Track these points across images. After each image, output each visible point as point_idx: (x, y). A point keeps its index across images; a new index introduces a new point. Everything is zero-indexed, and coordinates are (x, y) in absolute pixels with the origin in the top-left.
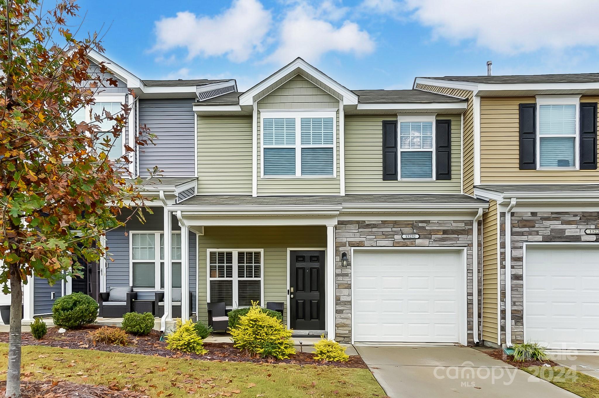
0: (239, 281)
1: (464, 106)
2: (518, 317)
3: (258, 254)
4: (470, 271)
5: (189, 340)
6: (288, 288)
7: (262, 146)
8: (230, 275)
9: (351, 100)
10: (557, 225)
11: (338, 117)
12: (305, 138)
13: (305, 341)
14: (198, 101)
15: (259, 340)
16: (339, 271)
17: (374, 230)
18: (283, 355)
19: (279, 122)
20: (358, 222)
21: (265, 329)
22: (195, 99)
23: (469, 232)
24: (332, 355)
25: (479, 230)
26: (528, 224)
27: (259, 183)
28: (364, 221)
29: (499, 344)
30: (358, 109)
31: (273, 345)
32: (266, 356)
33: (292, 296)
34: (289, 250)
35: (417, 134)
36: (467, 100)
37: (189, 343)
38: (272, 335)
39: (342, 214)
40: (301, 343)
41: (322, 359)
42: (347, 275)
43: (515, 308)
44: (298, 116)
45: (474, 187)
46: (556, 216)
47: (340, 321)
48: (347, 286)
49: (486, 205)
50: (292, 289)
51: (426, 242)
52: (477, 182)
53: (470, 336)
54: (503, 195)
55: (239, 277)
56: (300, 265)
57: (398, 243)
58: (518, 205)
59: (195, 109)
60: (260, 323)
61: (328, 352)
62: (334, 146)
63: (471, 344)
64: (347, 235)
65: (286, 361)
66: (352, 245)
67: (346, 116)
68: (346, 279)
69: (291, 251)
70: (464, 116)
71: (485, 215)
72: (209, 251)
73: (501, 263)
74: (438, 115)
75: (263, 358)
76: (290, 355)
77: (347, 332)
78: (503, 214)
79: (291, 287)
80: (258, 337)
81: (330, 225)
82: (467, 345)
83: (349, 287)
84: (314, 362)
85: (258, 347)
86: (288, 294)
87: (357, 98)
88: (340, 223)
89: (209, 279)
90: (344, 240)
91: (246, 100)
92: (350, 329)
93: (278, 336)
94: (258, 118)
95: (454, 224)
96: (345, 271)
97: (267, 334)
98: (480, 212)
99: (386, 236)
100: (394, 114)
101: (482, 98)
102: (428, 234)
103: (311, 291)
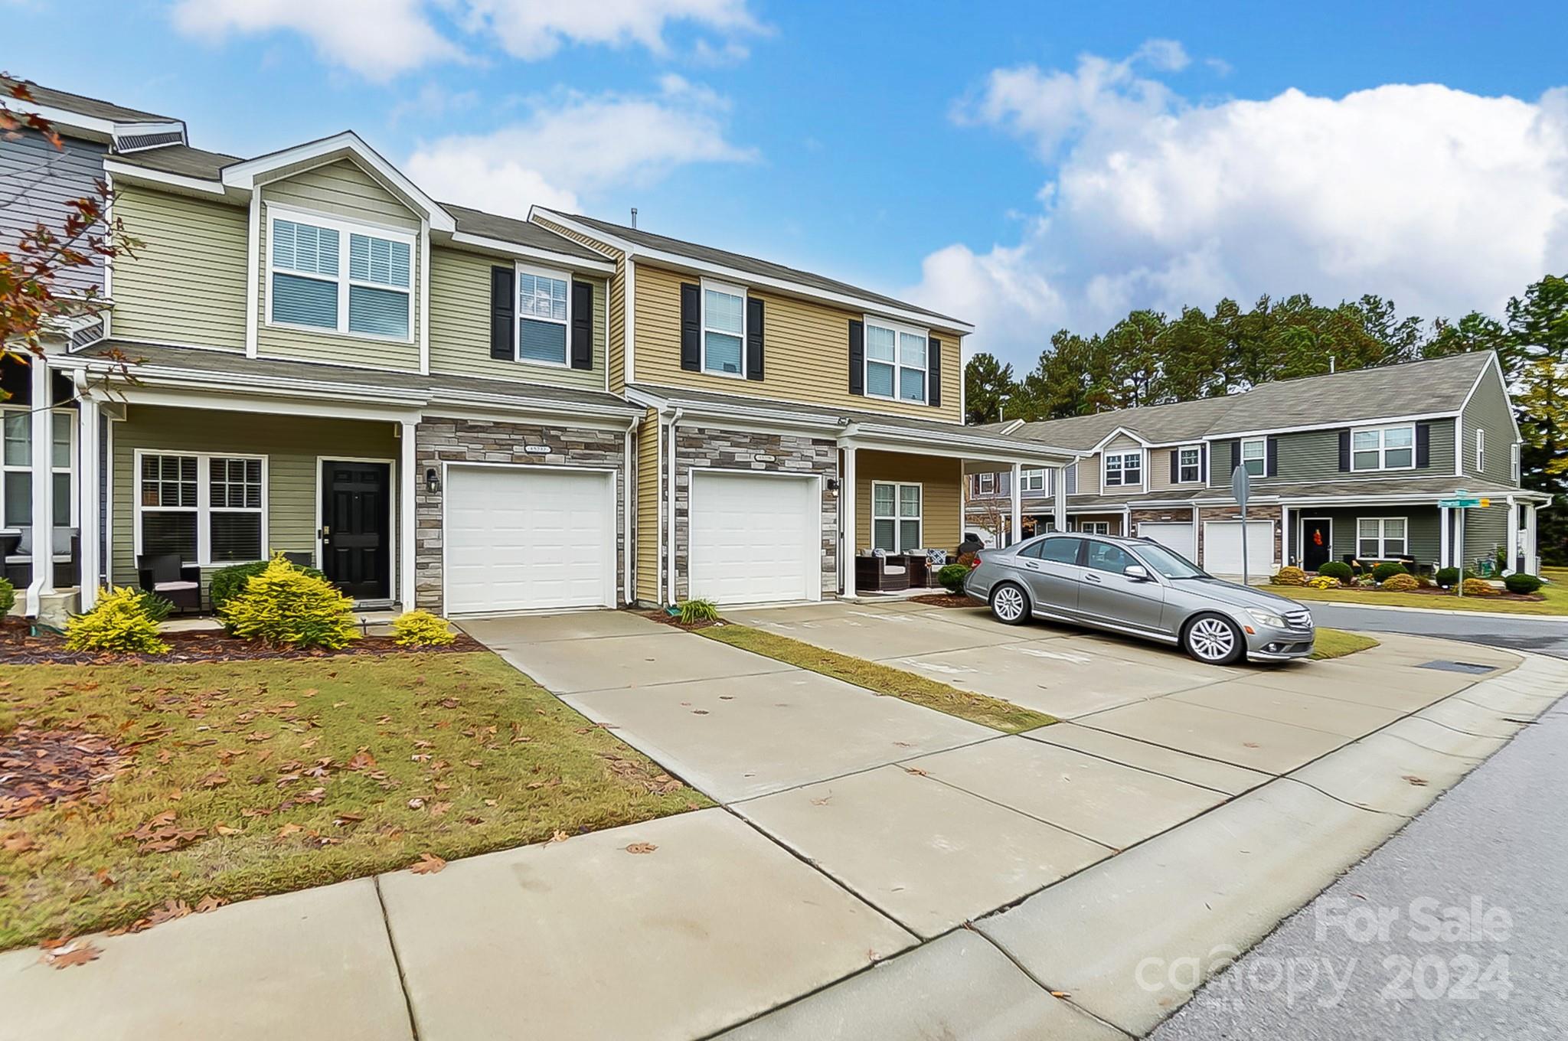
0: (213, 514)
1: (611, 268)
2: (682, 566)
3: (254, 466)
4: (620, 503)
5: (131, 628)
6: (319, 526)
7: (270, 269)
8: (191, 498)
9: (443, 223)
10: (724, 446)
11: (418, 246)
12: (356, 268)
13: (371, 618)
14: (116, 153)
15: (291, 619)
16: (421, 499)
17: (480, 435)
18: (339, 641)
19: (306, 231)
20: (454, 421)
21: (305, 599)
22: (106, 146)
23: (620, 448)
24: (428, 634)
25: (633, 446)
26: (694, 443)
27: (263, 333)
28: (466, 421)
29: (660, 602)
30: (453, 238)
31: (321, 626)
32: (308, 646)
33: (327, 541)
34: (320, 460)
35: (545, 296)
36: (615, 262)
37: (130, 634)
38: (317, 608)
39: (431, 406)
40: (364, 621)
41: (411, 643)
42: (435, 505)
43: (679, 554)
44: (346, 229)
45: (626, 385)
46: (724, 436)
47: (423, 581)
48: (435, 523)
49: (643, 413)
50: (327, 530)
51: (561, 458)
52: (630, 379)
53: (620, 594)
54: (667, 402)
55: (212, 506)
56: (339, 487)
57: (519, 457)
58: (685, 417)
59: (108, 165)
60: (294, 589)
61: (421, 630)
62: (411, 291)
63: (622, 606)
64: (436, 440)
65: (344, 651)
66: (444, 456)
67: (434, 247)
68: (434, 512)
69: (324, 462)
70: (611, 283)
71: (642, 426)
72: (138, 454)
73: (663, 494)
74: (575, 274)
75: (302, 649)
76: (352, 641)
77: (436, 598)
78: (666, 428)
79: (324, 523)
80: (287, 613)
81: (409, 425)
82: (615, 608)
83: (438, 525)
84: (398, 648)
85: (288, 632)
86: (319, 538)
87: (454, 221)
88: (426, 420)
89: (139, 509)
90: (432, 449)
91: (239, 179)
92: (440, 593)
93: (329, 611)
94: (263, 216)
95: (600, 436)
96: (433, 500)
97: (306, 608)
98: (636, 422)
99: (501, 446)
100: (512, 259)
101: (636, 263)
102: (562, 448)
103: (363, 531)
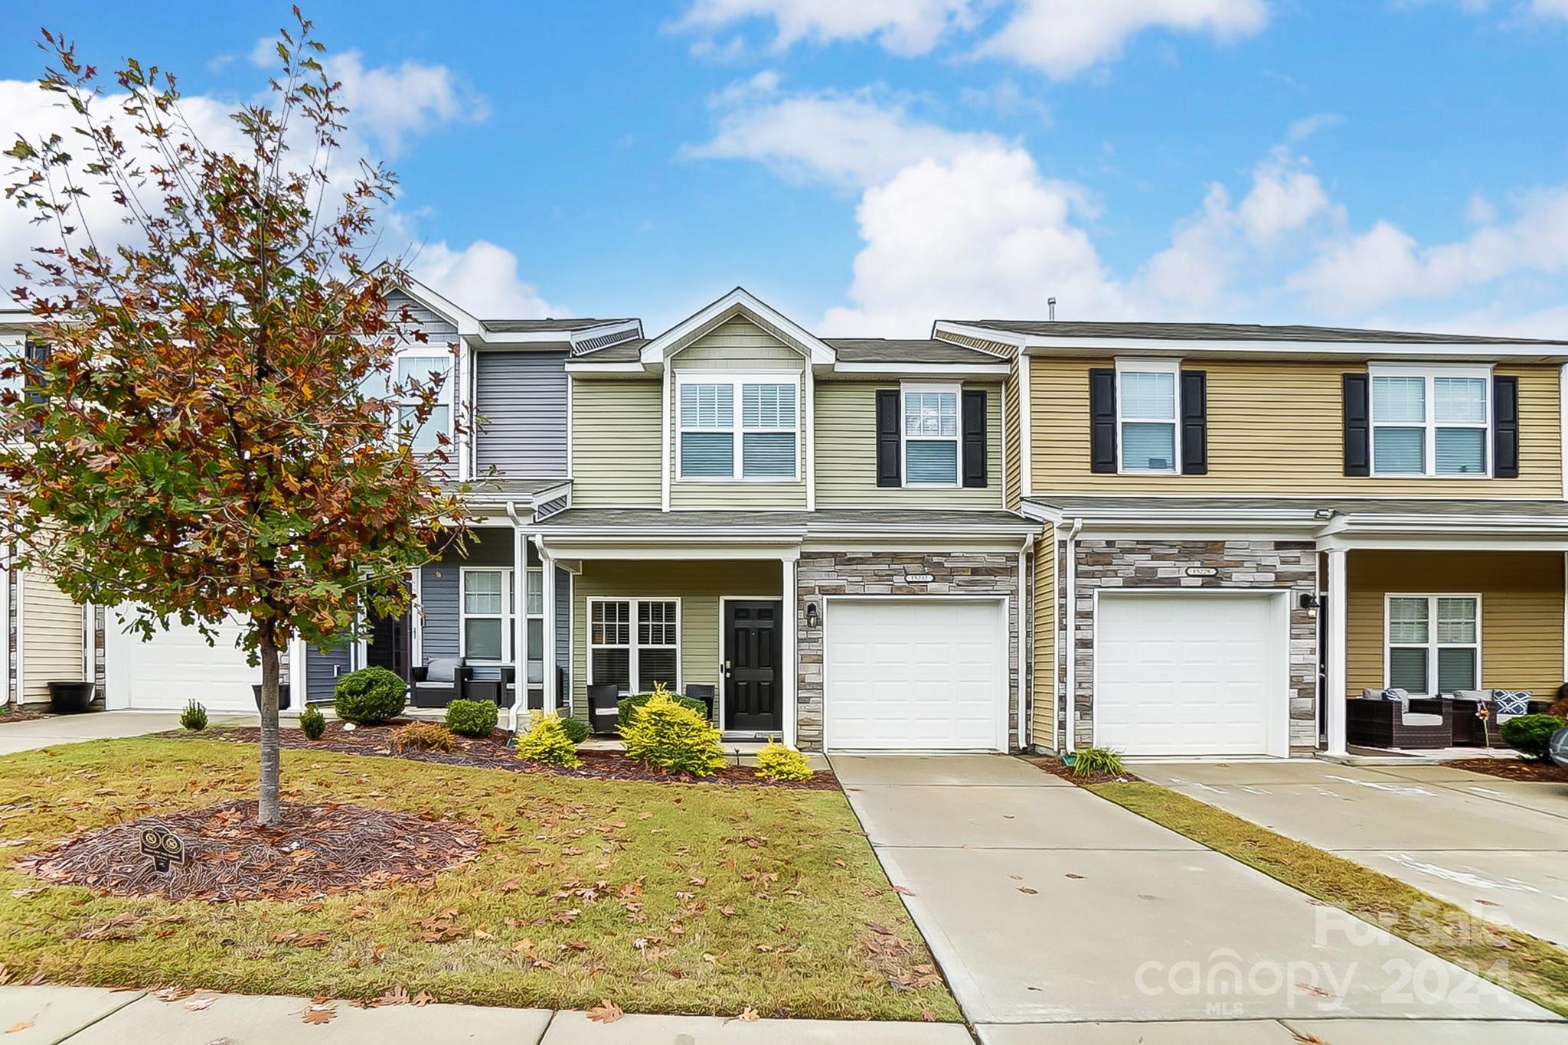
0: (641, 650)
1: (1004, 369)
2: (1085, 707)
3: (671, 607)
4: (1014, 634)
5: (552, 745)
6: (722, 661)
7: (679, 430)
8: (625, 639)
9: (823, 356)
10: (1143, 561)
11: (803, 384)
12: (749, 417)
13: (744, 748)
14: (574, 356)
15: (666, 746)
16: (803, 635)
17: (860, 567)
18: (706, 769)
19: (707, 389)
20: (834, 555)
21: (676, 728)
22: (568, 352)
23: (1012, 571)
24: (785, 769)
25: (1028, 568)
26: (1101, 559)
27: (674, 489)
28: (845, 553)
29: (1056, 749)
30: (836, 370)
31: (690, 754)
32: (678, 771)
33: (728, 675)
34: (722, 599)
35: (932, 413)
36: (1009, 361)
37: (552, 751)
38: (686, 737)
39: (807, 541)
40: (737, 751)
41: (770, 776)
42: (816, 640)
43: (1081, 692)
44: (738, 381)
45: (1022, 499)
46: (1143, 547)
47: (803, 716)
48: (816, 658)
49: (1038, 529)
50: (728, 663)
51: (943, 587)
52: (1026, 492)
53: (1013, 737)
54: (1062, 512)
55: (639, 643)
56: (741, 624)
57: (900, 588)
58: (1086, 529)
59: (569, 367)
60: (668, 718)
61: (779, 764)
62: (797, 430)
63: (1015, 751)
64: (816, 575)
65: (709, 779)
66: (824, 591)
67: (819, 382)
68: (814, 646)
69: (726, 601)
70: (1007, 384)
71: (1037, 544)
72: (590, 600)
73: (1060, 622)
74: (965, 383)
75: (672, 775)
76: (717, 770)
77: (817, 732)
78: (1063, 544)
79: (726, 659)
80: (664, 740)
81: (789, 559)
82: (1007, 752)
83: (819, 660)
84: (756, 780)
85: (664, 758)
86: (722, 671)
87: (834, 353)
88: (805, 556)
89: (590, 646)
90: (812, 583)
91: (653, 355)
92: (821, 727)
93: (697, 740)
94: (673, 383)
95: (989, 559)
96: (813, 635)
97: (679, 737)
98: (1030, 540)
99: (880, 577)
100: (896, 380)
101: (1032, 357)
102: (948, 575)
103: (760, 665)
